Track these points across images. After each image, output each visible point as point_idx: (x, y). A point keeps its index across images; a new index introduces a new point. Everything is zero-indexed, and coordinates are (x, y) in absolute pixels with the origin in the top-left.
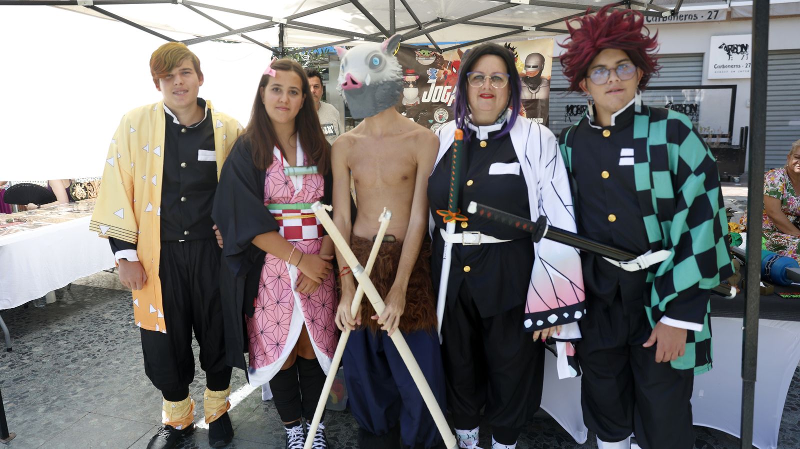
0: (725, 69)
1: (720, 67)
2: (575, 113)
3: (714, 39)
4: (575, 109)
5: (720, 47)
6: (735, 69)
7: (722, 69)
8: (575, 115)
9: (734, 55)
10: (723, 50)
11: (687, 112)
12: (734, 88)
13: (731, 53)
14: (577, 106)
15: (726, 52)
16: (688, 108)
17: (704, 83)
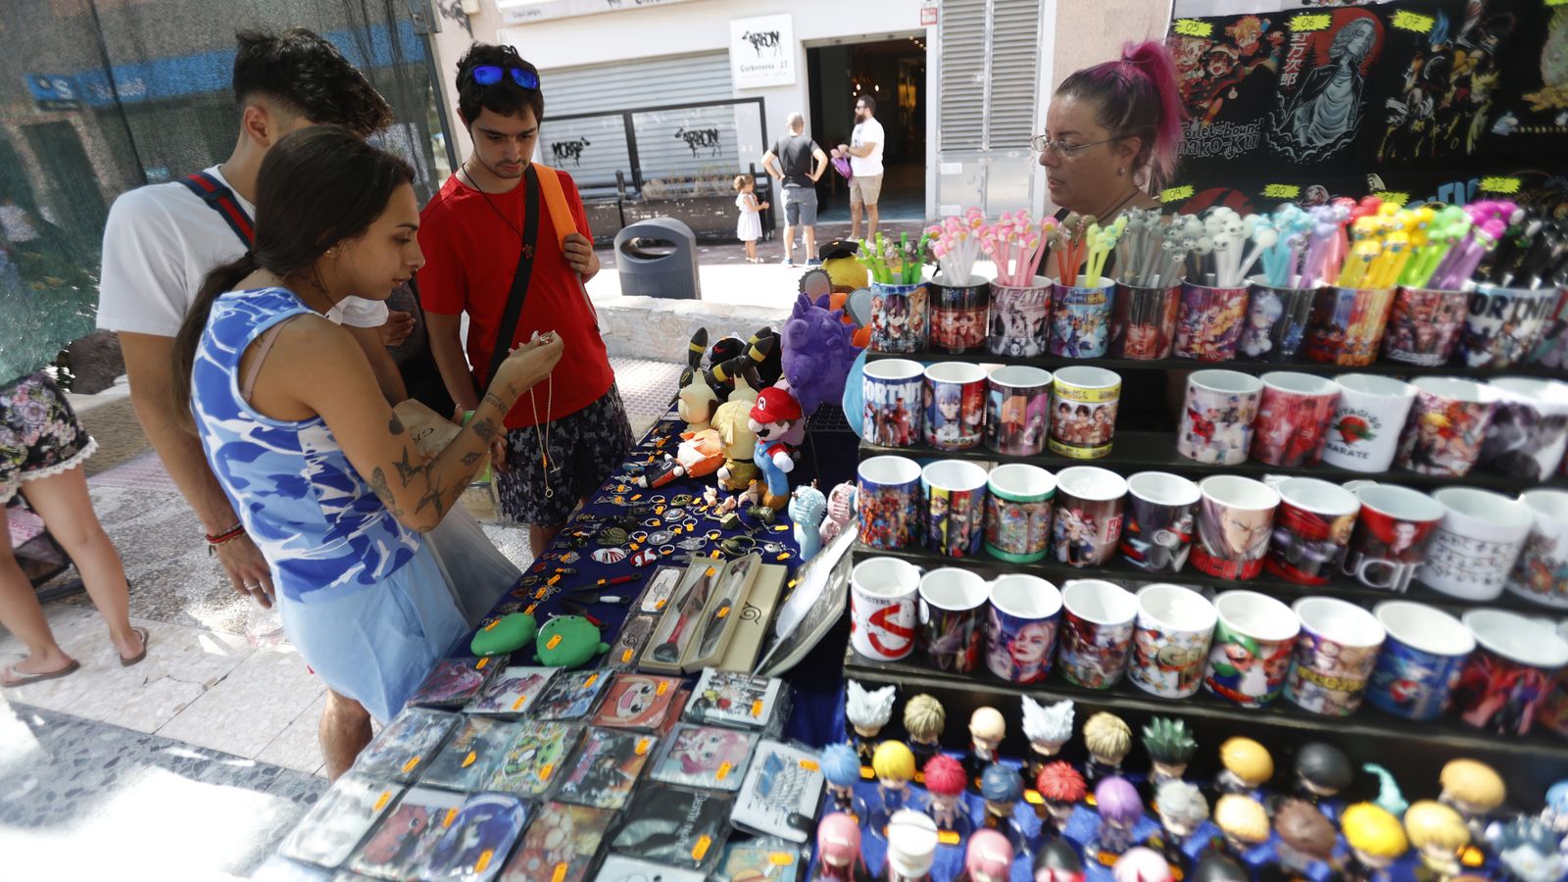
0: (756, 72)
1: (747, 69)
2: (564, 153)
3: (733, 23)
4: (564, 148)
5: (744, 38)
6: (768, 71)
7: (751, 73)
8: (566, 157)
9: (763, 49)
10: (748, 41)
11: (706, 142)
12: (761, 100)
13: (759, 46)
14: (565, 144)
15: (753, 45)
16: (705, 136)
17: (737, 96)
